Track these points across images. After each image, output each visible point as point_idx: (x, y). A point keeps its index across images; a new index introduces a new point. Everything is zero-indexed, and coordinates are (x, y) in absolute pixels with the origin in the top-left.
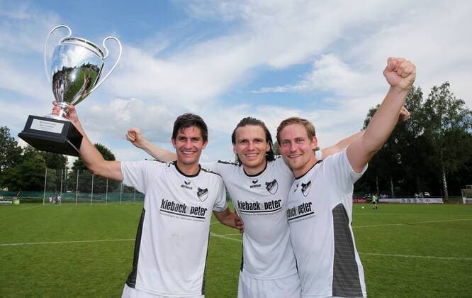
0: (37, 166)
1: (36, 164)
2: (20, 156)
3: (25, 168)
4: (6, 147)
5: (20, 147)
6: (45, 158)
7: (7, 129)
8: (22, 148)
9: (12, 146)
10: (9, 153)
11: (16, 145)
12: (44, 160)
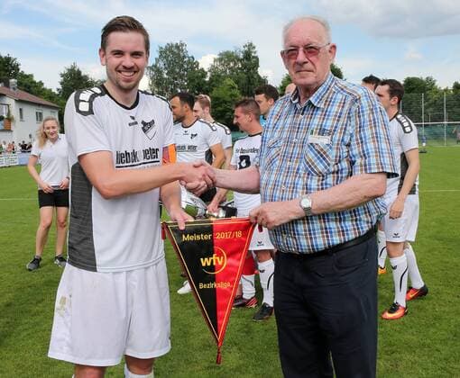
0: (231, 96)
1: (229, 93)
2: (205, 82)
3: (217, 99)
4: (185, 70)
5: (202, 70)
6: (237, 82)
7: (182, 45)
8: (206, 70)
9: (192, 68)
10: (191, 80)
11: (197, 66)
12: (236, 86)
